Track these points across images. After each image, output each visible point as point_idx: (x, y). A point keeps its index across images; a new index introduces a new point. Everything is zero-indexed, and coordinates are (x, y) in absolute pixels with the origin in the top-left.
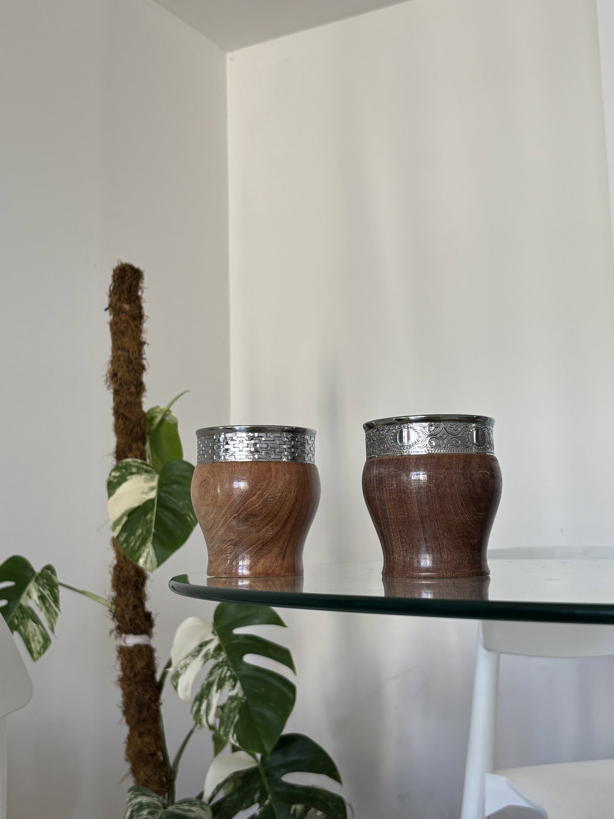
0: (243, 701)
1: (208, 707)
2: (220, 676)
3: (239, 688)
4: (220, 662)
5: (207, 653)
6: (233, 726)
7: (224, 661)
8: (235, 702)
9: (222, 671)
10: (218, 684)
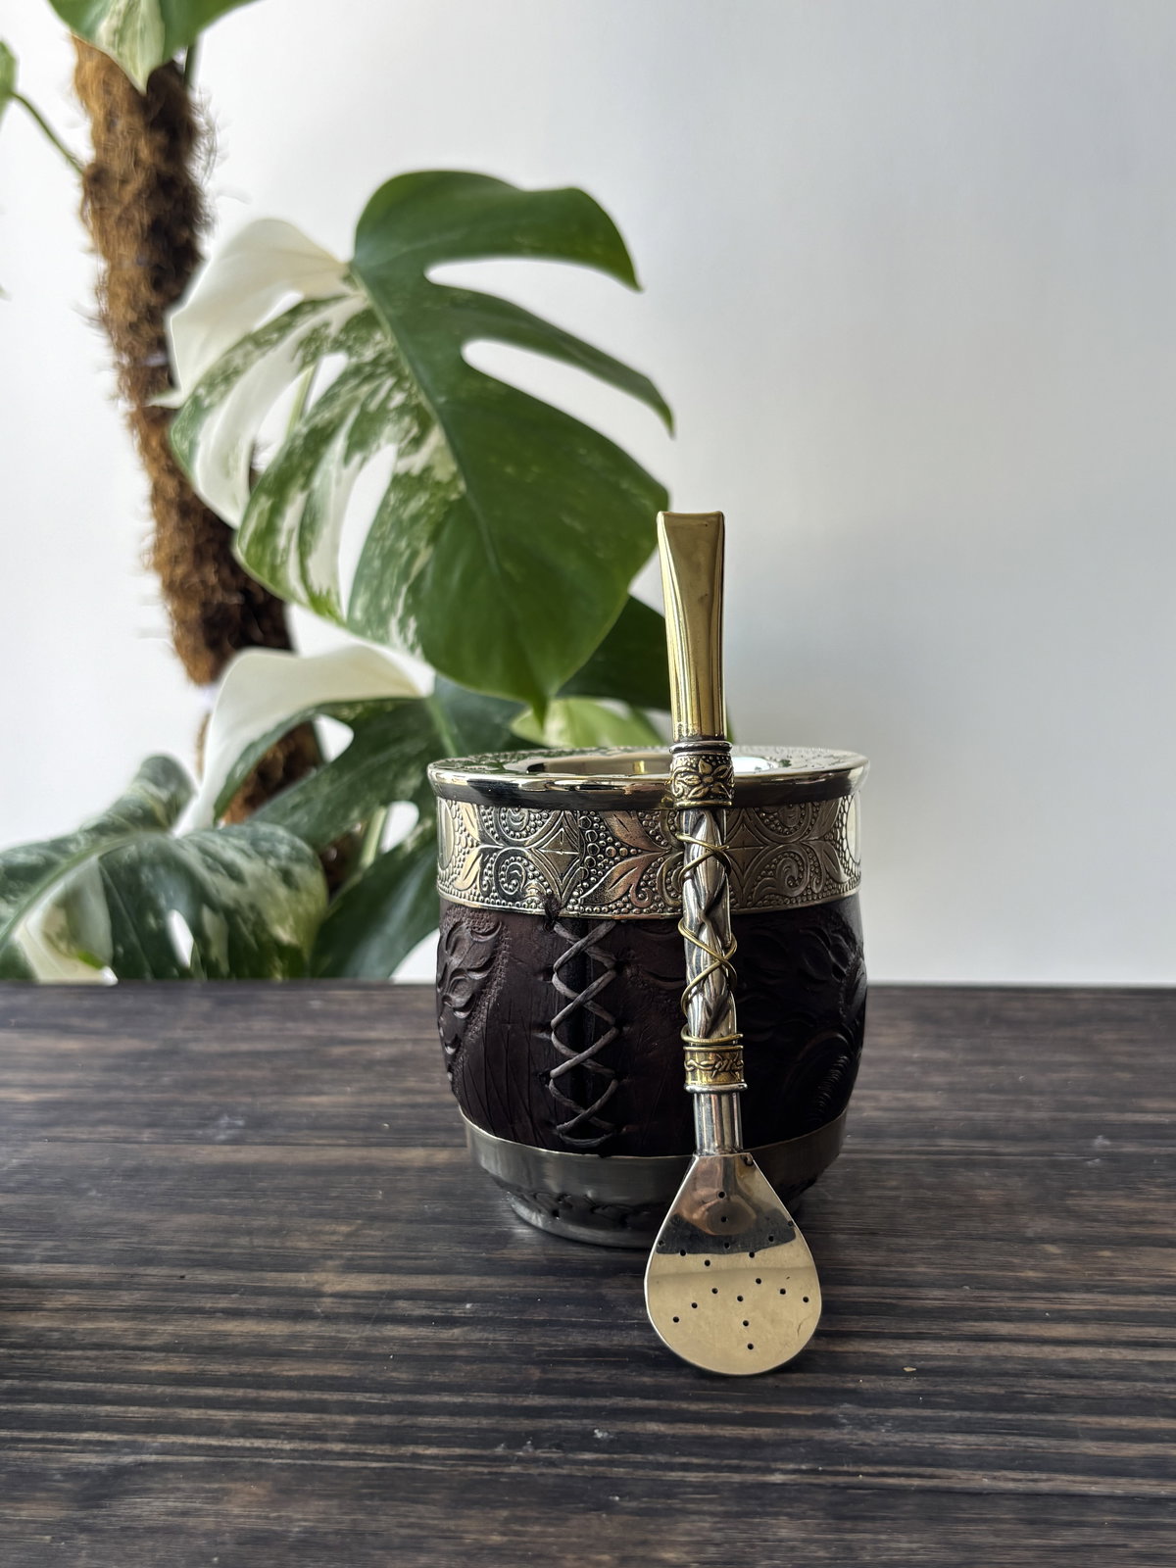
1: (308, 520)
2: (364, 406)
3: (437, 450)
4: (367, 364)
5: (315, 336)
6: (404, 589)
7: (384, 361)
8: (420, 499)
9: (373, 393)
10: (350, 436)
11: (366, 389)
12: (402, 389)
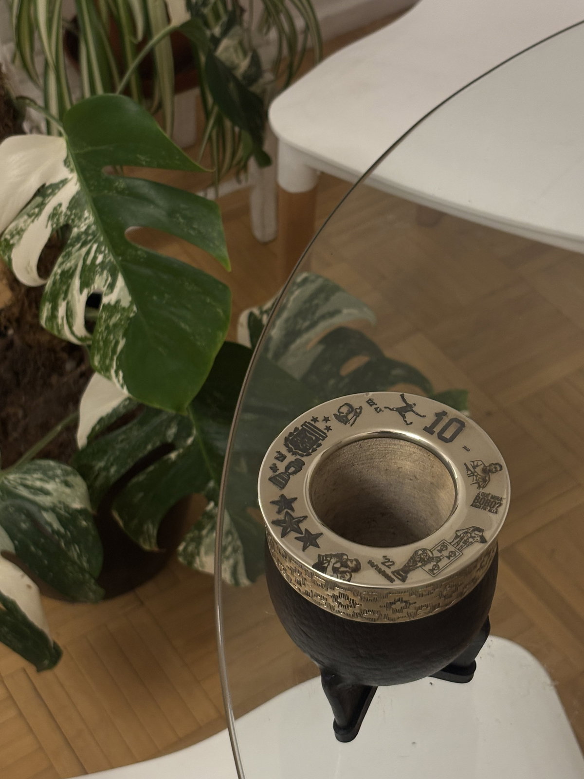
0: (132, 315)
1: (69, 314)
2: (85, 260)
3: (121, 290)
4: (82, 233)
5: (55, 212)
6: (115, 358)
7: (90, 231)
8: (116, 317)
9: (88, 253)
10: (81, 278)
11: (84, 250)
12: (101, 252)
